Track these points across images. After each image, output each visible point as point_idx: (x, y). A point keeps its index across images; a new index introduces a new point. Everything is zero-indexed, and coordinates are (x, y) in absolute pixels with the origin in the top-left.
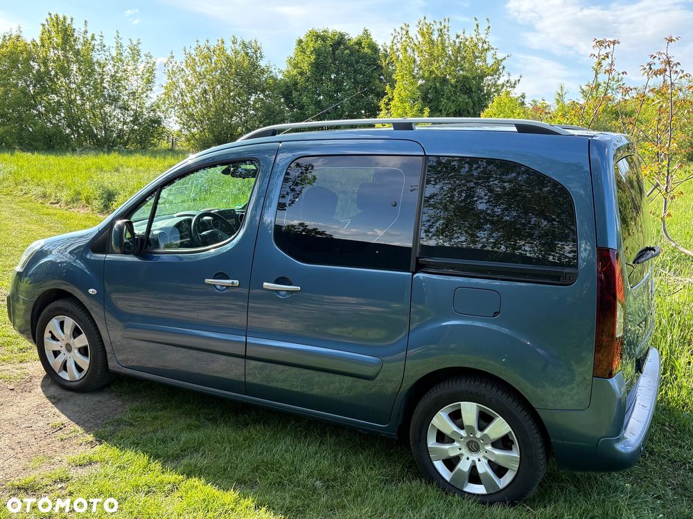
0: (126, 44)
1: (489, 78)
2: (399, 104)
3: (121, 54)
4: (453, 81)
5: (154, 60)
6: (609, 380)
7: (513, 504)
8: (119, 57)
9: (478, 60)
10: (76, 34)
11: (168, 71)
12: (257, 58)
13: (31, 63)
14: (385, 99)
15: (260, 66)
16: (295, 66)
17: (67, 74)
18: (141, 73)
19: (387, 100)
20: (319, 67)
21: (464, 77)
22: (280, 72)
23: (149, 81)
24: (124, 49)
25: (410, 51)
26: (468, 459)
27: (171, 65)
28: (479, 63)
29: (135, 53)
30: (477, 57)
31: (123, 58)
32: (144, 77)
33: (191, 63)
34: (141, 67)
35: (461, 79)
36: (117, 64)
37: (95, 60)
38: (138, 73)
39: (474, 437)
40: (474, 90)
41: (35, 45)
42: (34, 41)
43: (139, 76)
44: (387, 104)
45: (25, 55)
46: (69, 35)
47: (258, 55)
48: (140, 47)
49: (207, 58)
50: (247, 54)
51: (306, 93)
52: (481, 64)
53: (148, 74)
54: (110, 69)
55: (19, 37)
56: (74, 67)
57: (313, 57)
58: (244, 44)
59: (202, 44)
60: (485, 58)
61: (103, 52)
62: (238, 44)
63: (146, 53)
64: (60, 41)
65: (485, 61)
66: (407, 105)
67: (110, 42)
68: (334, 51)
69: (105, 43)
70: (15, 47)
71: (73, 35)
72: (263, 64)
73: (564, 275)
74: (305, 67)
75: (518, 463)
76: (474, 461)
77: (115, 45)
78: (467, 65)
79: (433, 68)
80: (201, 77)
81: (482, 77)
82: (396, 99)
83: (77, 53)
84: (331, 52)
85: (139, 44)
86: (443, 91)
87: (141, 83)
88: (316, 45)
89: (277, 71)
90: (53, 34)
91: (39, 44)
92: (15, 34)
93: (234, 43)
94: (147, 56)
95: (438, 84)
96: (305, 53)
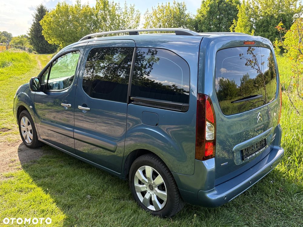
0: (129, 6)
1: (296, 14)
2: (239, 28)
3: (126, 11)
4: (276, 17)
5: (140, 13)
6: (203, 161)
7: (164, 217)
8: (125, 12)
9: (291, 6)
10: (109, 4)
11: (146, 17)
12: (184, 10)
13: (92, 16)
14: (232, 26)
15: (185, 14)
16: (201, 13)
17: (105, 21)
18: (134, 19)
19: (233, 27)
20: (211, 13)
21: (282, 14)
22: (194, 16)
23: (137, 22)
24: (128, 9)
25: (256, 3)
26: (149, 193)
27: (147, 15)
28: (292, 7)
29: (132, 10)
30: (291, 4)
31: (127, 12)
32: (136, 20)
33: (155, 13)
34: (135, 16)
35: (280, 16)
36: (125, 15)
37: (117, 14)
38: (133, 19)
39: (151, 183)
40: (287, 21)
41: (94, 9)
42: (93, 7)
43: (134, 20)
44: (233, 29)
45: (89, 13)
46: (106, 4)
47: (184, 9)
48: (134, 7)
49: (162, 11)
50: (179, 8)
51: (204, 25)
52: (293, 8)
53: (137, 19)
54: (122, 17)
55: (88, 6)
56: (108, 17)
57: (209, 8)
58: (178, 4)
59: (160, 5)
60: (296, 5)
61: (119, 10)
62: (176, 4)
63: (137, 10)
64: (103, 7)
65: (296, 6)
66: (243, 28)
67: (122, 6)
68: (219, 5)
69: (120, 7)
70: (86, 10)
71: (108, 4)
72: (186, 12)
73: (182, 107)
74: (205, 13)
75: (167, 198)
76: (151, 194)
77: (125, 7)
78: (285, 8)
79: (266, 11)
80: (159, 20)
81: (292, 14)
82: (238, 26)
83: (109, 11)
84: (217, 5)
85: (134, 6)
86: (271, 22)
87: (134, 23)
88: (211, 3)
89: (192, 15)
90: (101, 4)
91: (95, 8)
92: (86, 5)
93: (174, 4)
94: (137, 11)
95: (268, 19)
96: (205, 6)
